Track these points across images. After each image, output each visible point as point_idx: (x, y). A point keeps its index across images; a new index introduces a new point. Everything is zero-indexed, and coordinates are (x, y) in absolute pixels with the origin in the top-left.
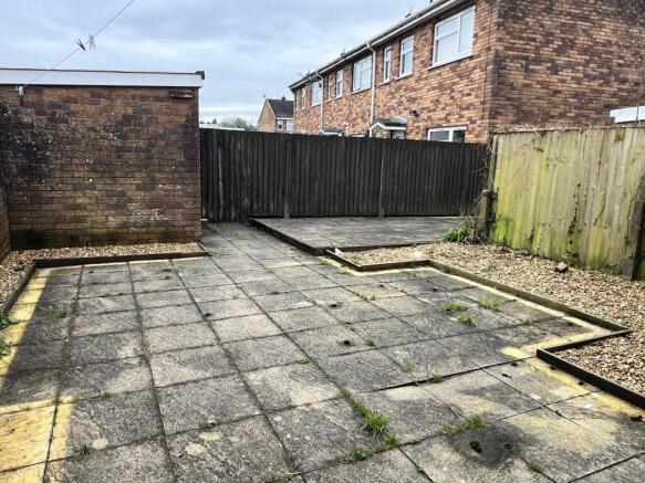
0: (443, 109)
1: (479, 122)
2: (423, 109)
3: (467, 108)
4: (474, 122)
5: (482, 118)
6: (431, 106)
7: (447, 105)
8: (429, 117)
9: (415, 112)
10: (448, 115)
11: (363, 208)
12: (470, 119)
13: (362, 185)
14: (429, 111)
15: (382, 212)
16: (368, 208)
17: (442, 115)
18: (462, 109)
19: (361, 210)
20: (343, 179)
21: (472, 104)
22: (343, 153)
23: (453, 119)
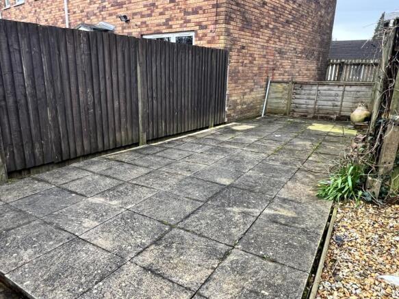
0: (161, 14)
1: (212, 27)
2: (135, 14)
3: (195, 12)
4: (206, 27)
5: (216, 22)
6: (145, 11)
7: (166, 9)
8: (144, 23)
9: (125, 17)
10: (168, 20)
11: (121, 136)
12: (199, 24)
13: (116, 104)
14: (143, 16)
15: (144, 137)
16: (127, 135)
17: (162, 20)
18: (187, 13)
19: (118, 139)
20: (90, 99)
21: (201, 8)
22: (85, 58)
23: (176, 25)
